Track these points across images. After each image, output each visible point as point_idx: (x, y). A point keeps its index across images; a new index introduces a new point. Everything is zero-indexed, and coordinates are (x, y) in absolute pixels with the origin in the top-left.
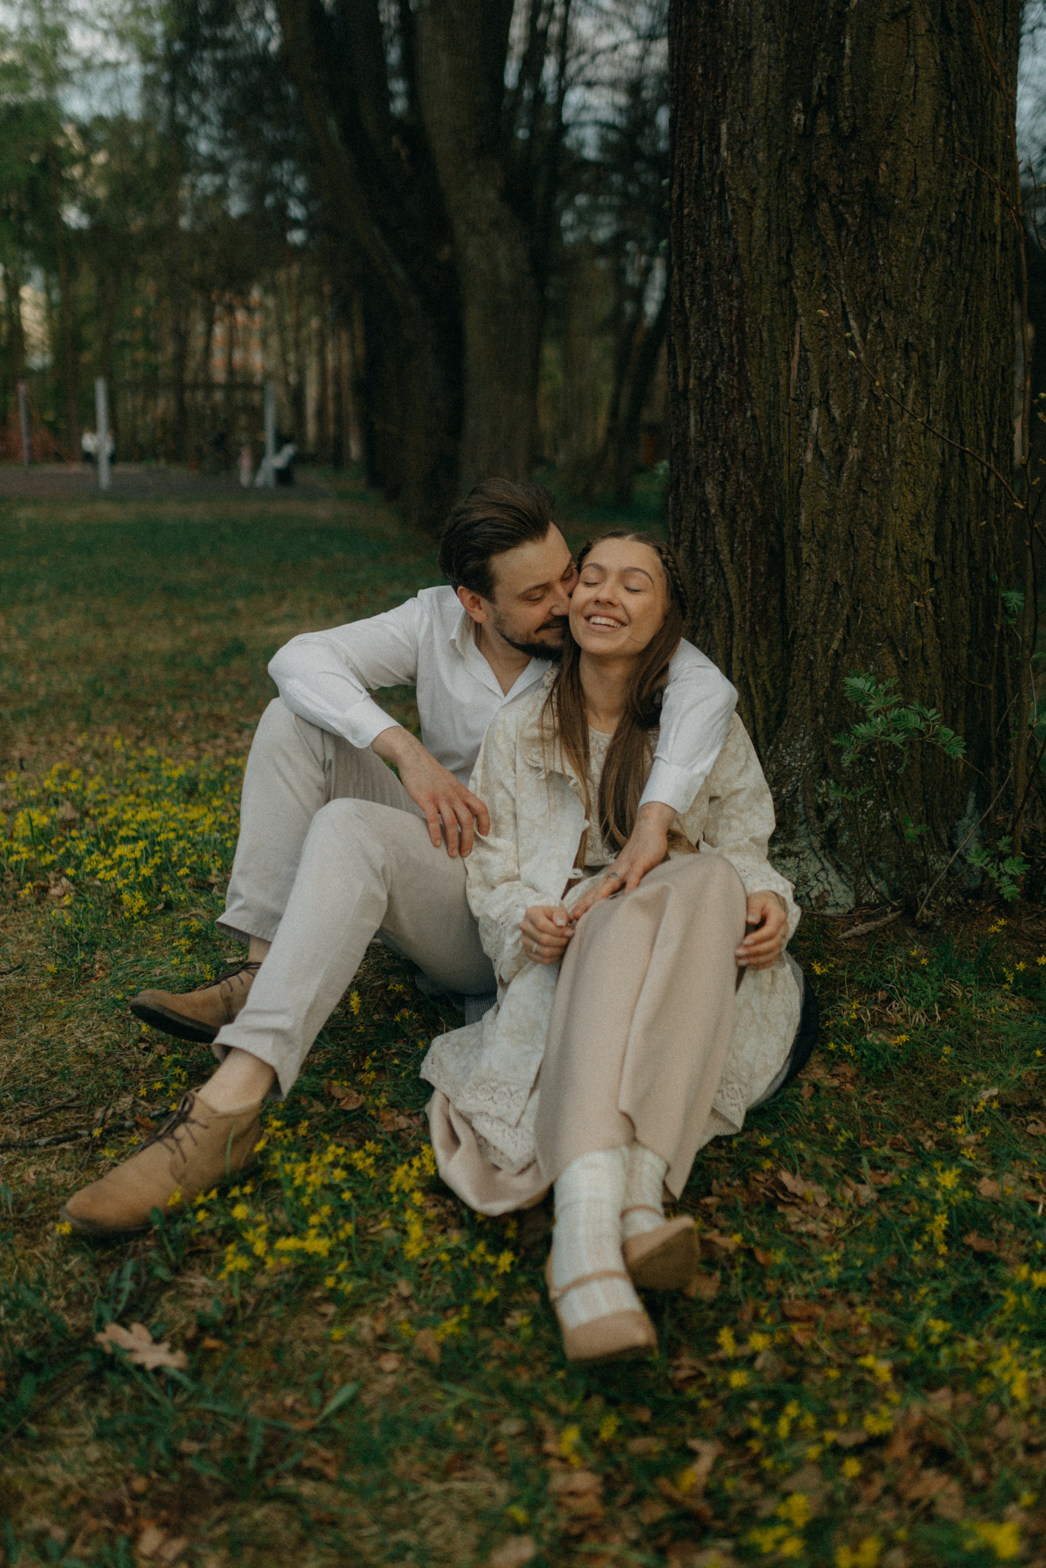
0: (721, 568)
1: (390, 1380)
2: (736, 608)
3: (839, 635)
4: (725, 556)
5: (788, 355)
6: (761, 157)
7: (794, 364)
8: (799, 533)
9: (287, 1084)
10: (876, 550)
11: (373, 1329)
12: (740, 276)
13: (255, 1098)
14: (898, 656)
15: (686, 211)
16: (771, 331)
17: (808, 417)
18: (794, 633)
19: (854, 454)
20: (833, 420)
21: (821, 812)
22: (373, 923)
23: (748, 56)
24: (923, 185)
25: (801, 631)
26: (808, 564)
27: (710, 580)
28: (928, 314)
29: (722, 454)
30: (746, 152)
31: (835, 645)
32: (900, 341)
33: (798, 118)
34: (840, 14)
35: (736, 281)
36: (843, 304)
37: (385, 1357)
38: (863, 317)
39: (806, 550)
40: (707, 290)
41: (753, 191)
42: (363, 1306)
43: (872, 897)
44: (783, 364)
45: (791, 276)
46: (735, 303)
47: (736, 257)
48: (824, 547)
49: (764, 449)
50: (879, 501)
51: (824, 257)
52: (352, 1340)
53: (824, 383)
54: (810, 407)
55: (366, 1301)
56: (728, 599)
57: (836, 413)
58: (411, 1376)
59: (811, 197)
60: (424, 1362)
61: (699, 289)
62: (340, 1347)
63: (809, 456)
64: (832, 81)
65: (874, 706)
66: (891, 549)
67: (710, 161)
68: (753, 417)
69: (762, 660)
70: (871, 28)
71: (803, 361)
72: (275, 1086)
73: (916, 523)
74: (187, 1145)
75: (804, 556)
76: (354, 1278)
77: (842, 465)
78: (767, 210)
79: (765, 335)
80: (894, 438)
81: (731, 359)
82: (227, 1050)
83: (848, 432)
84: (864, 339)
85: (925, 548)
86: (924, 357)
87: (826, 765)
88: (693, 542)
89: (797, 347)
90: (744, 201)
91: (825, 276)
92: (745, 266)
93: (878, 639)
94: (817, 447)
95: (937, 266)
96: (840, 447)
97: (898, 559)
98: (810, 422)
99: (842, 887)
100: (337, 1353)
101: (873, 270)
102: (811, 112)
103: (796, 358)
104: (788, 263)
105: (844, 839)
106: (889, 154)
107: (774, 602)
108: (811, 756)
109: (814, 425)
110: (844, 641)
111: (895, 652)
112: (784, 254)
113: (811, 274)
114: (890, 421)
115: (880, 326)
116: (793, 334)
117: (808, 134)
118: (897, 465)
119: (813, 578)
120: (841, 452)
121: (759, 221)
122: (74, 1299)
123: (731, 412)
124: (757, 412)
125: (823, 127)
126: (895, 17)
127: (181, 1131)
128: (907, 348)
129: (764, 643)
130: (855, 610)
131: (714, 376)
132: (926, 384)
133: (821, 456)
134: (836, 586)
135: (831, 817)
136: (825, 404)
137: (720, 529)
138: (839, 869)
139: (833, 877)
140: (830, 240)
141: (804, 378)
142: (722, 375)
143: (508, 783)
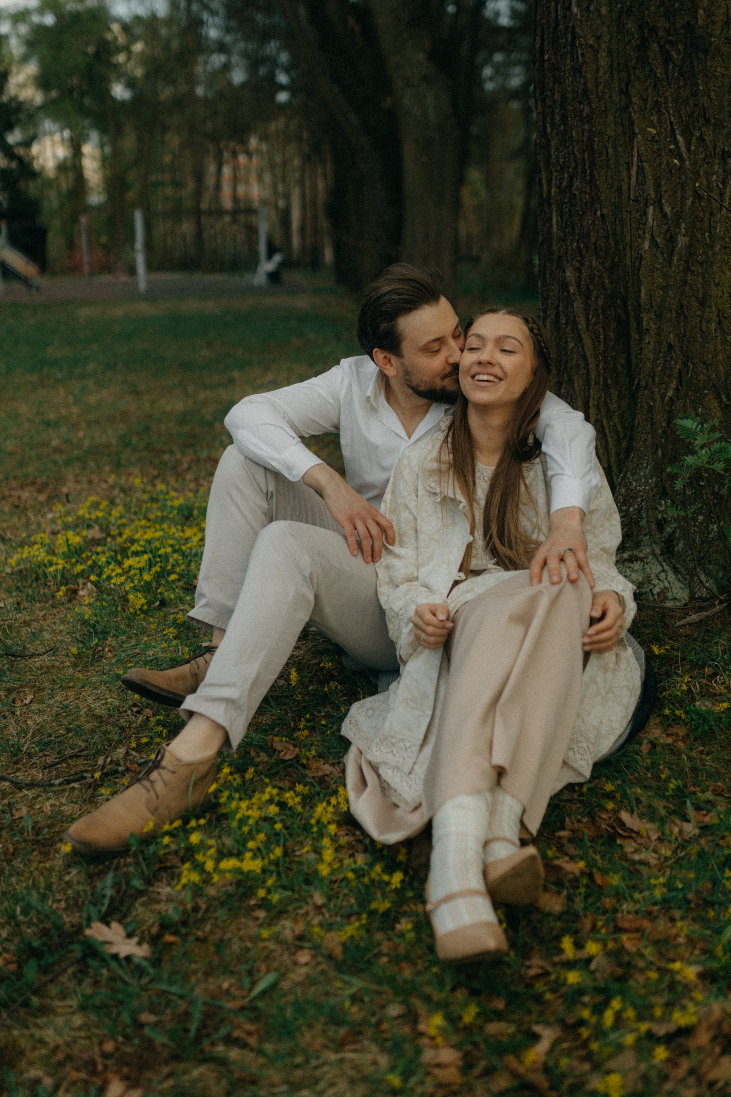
0: (580, 336)
1: (303, 970)
2: (592, 367)
3: (673, 385)
4: (582, 325)
5: (629, 166)
6: (604, 11)
7: (634, 172)
8: (640, 305)
9: (236, 741)
10: (701, 317)
11: (293, 931)
12: (590, 104)
13: (211, 751)
14: (721, 401)
15: (546, 57)
16: (615, 148)
17: (645, 214)
18: (638, 384)
19: (682, 241)
20: (665, 216)
21: (661, 525)
22: (303, 617)
25: (643, 383)
26: (648, 330)
27: (571, 345)
29: (578, 247)
30: (592, 8)
31: (670, 393)
32: (718, 150)
35: (587, 110)
36: (671, 123)
37: (300, 953)
38: (687, 133)
39: (647, 320)
40: (564, 118)
41: (598, 38)
42: (287, 912)
43: (703, 593)
44: (625, 173)
45: (630, 103)
46: (586, 127)
47: (586, 92)
48: (659, 316)
49: (612, 242)
50: (704, 277)
51: (655, 85)
52: (277, 939)
53: (657, 186)
54: (647, 205)
55: (290, 908)
56: (586, 359)
57: (668, 209)
58: (319, 968)
59: (643, 39)
60: (330, 957)
61: (557, 118)
62: (267, 944)
63: (646, 245)
65: (700, 441)
66: (714, 317)
67: (564, 17)
68: (602, 215)
69: (613, 407)
71: (641, 170)
72: (227, 741)
74: (159, 787)
75: (645, 323)
76: (280, 890)
77: (673, 251)
78: (610, 52)
79: (610, 150)
80: (715, 228)
81: (584, 171)
82: (191, 714)
83: (678, 225)
84: (689, 149)
87: (664, 488)
88: (557, 316)
89: (635, 159)
90: (591, 46)
91: (657, 102)
92: (593, 97)
93: (705, 388)
94: (653, 237)
96: (671, 237)
97: (719, 322)
98: (647, 219)
99: (677, 584)
100: (265, 948)
101: (694, 95)
103: (635, 168)
104: (626, 93)
105: (680, 546)
107: (622, 361)
108: (652, 481)
109: (650, 220)
110: (677, 389)
111: (718, 397)
112: (623, 86)
113: (645, 100)
114: (712, 214)
115: (701, 139)
116: (632, 149)
118: (717, 248)
119: (652, 340)
120: (672, 240)
121: (603, 61)
122: (72, 902)
123: (584, 213)
124: (605, 211)
127: (154, 775)
129: (614, 394)
130: (686, 366)
131: (570, 185)
133: (657, 244)
134: (670, 346)
135: (669, 529)
136: (658, 203)
137: (578, 305)
138: (676, 571)
139: (672, 577)
140: (659, 72)
141: (641, 183)
142: (577, 184)
143: (412, 505)
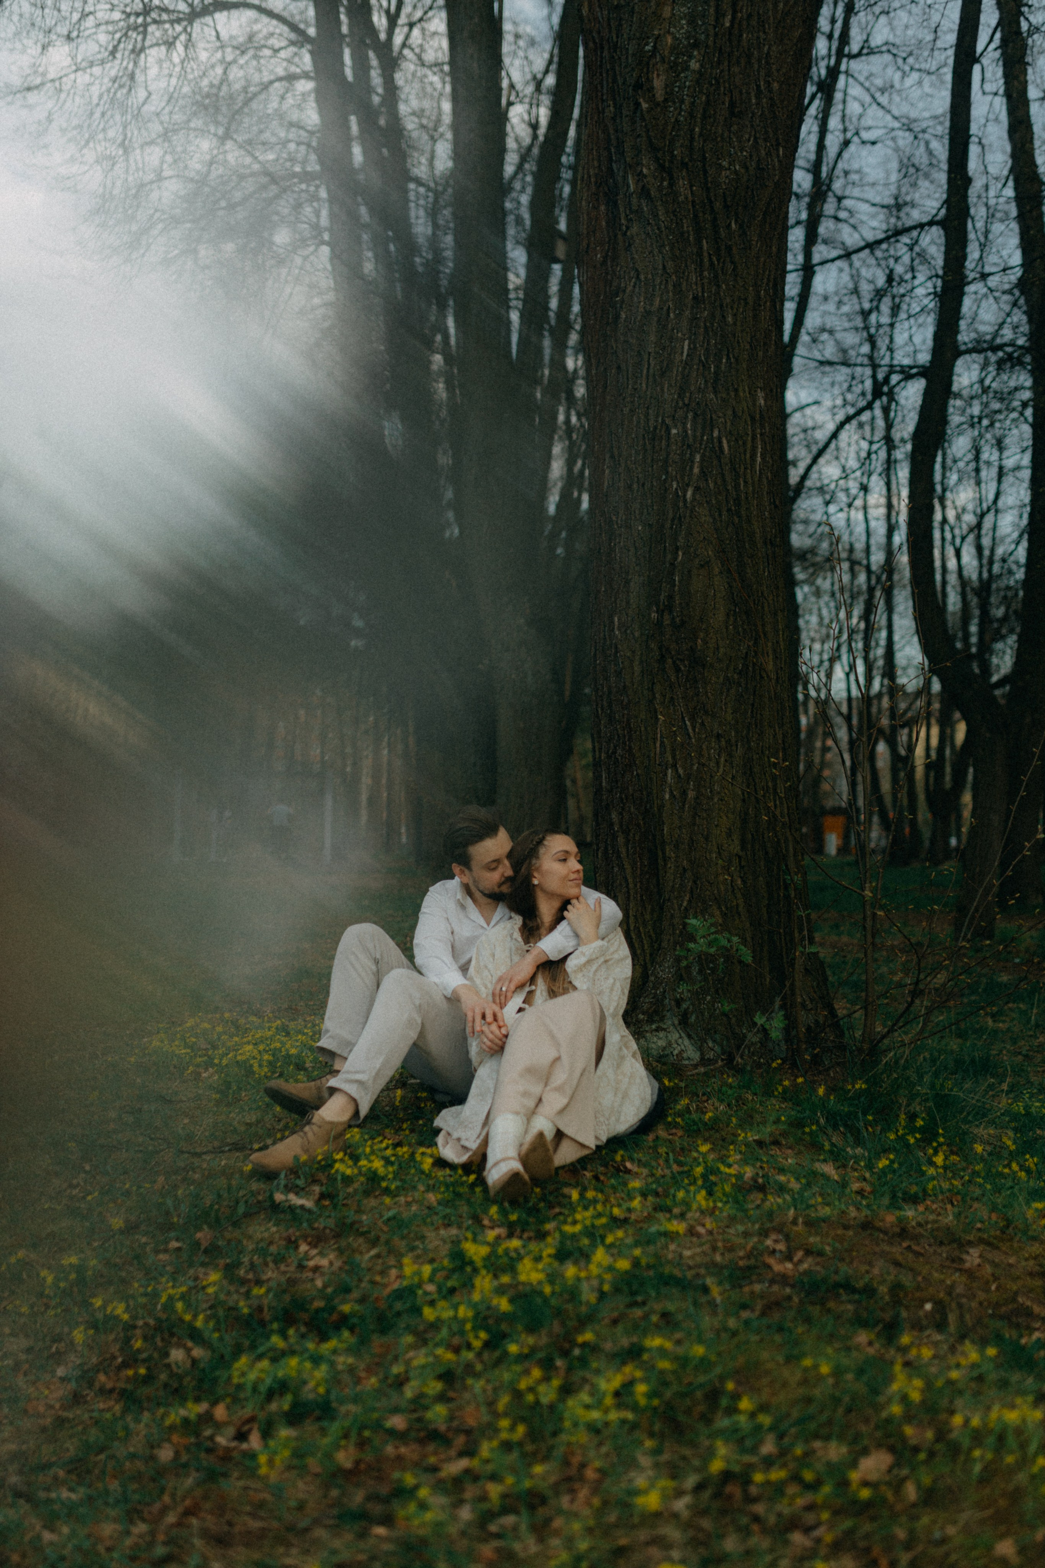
0: (620, 862)
2: (631, 886)
3: (687, 898)
4: (624, 854)
5: (655, 740)
6: (637, 634)
7: (658, 745)
8: (664, 839)
9: (364, 1111)
10: (707, 848)
12: (628, 697)
13: (346, 1117)
16: (645, 727)
17: (666, 774)
18: (663, 898)
19: (691, 794)
20: (679, 776)
21: (678, 1003)
22: (413, 1034)
23: (627, 582)
24: (722, 650)
25: (667, 897)
26: (670, 858)
27: (616, 869)
28: (729, 717)
29: (621, 796)
30: (628, 632)
31: (685, 904)
32: (714, 732)
33: (654, 615)
34: (672, 564)
35: (626, 700)
36: (682, 713)
38: (693, 719)
39: (670, 852)
40: (610, 706)
41: (633, 652)
43: (711, 1055)
44: (652, 746)
45: (654, 698)
46: (626, 712)
47: (625, 688)
48: (677, 846)
49: (644, 793)
50: (707, 821)
51: (671, 687)
53: (674, 755)
54: (667, 768)
56: (627, 881)
57: (681, 771)
59: (663, 656)
63: (667, 796)
64: (670, 597)
65: (701, 932)
66: (715, 848)
67: (610, 637)
68: (638, 775)
69: (648, 917)
70: (689, 571)
71: (662, 743)
72: (357, 1113)
73: (729, 834)
74: (310, 1135)
75: (668, 854)
77: (685, 801)
78: (641, 662)
79: (642, 729)
80: (714, 786)
82: (333, 1091)
83: (688, 783)
84: (694, 732)
85: (735, 847)
86: (728, 742)
88: (606, 848)
89: (659, 736)
90: (628, 657)
91: (672, 698)
92: (630, 692)
93: (710, 900)
94: (671, 792)
95: (733, 691)
96: (684, 791)
97: (719, 853)
98: (667, 778)
99: (691, 1048)
101: (697, 694)
102: (660, 612)
103: (659, 742)
104: (651, 690)
105: (693, 1018)
106: (702, 635)
107: (653, 881)
109: (669, 779)
110: (690, 901)
111: (719, 908)
112: (650, 686)
113: (665, 696)
114: (711, 776)
115: (703, 724)
116: (657, 729)
117: (659, 624)
118: (716, 800)
119: (673, 866)
120: (684, 793)
121: (637, 669)
123: (625, 772)
124: (639, 772)
125: (667, 620)
126: (702, 566)
127: (307, 1129)
128: (718, 736)
129: (649, 907)
130: (696, 884)
131: (614, 753)
132: (730, 755)
133: (674, 796)
134: (685, 870)
135: (684, 1006)
136: (674, 766)
137: (621, 840)
138: (689, 1037)
139: (687, 1042)
140: (673, 679)
141: (663, 753)
142: (619, 751)
143: (490, 966)
